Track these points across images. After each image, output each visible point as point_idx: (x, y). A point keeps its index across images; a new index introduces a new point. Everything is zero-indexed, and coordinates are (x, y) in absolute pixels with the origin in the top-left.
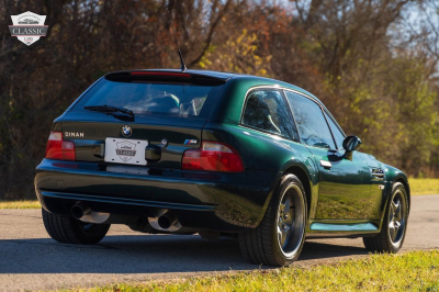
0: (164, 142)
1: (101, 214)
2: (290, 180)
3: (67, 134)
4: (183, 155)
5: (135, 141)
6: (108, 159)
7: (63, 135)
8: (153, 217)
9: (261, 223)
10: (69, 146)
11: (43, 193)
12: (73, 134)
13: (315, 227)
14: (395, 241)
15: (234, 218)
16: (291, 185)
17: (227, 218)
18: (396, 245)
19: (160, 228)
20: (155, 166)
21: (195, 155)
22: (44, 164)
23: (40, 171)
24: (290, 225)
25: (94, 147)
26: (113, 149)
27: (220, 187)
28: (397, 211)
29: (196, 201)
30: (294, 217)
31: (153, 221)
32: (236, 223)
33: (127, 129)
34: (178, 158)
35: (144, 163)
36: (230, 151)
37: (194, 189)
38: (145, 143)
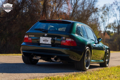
0: (56, 38)
1: (38, 57)
2: (88, 49)
3: (30, 36)
4: (61, 42)
5: (48, 38)
6: (41, 42)
7: (29, 36)
8: (53, 58)
9: (81, 60)
10: (30, 39)
11: (23, 51)
12: (31, 36)
13: (92, 61)
14: (107, 64)
15: (74, 58)
16: (88, 50)
17: (72, 58)
18: (107, 65)
19: (55, 61)
20: (53, 44)
21: (64, 41)
22: (23, 43)
23: (22, 45)
24: (87, 60)
25: (37, 39)
26: (42, 40)
27: (71, 50)
28: (108, 57)
29: (64, 54)
30: (88, 58)
31: (53, 59)
32: (74, 60)
33: (46, 35)
34: (59, 42)
35: (50, 43)
36: (73, 41)
37: (63, 50)
38: (51, 38)
